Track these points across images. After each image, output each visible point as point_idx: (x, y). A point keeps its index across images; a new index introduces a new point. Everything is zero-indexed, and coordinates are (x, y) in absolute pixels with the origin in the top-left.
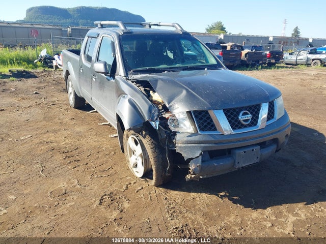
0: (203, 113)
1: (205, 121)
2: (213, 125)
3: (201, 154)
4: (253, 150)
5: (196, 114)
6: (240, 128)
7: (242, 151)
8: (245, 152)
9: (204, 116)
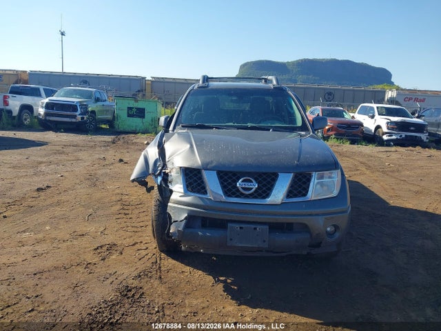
0: (195, 172)
1: (196, 181)
2: (204, 188)
3: (186, 218)
4: (255, 229)
5: (187, 172)
6: (237, 197)
7: (237, 226)
8: (241, 228)
9: (196, 175)
